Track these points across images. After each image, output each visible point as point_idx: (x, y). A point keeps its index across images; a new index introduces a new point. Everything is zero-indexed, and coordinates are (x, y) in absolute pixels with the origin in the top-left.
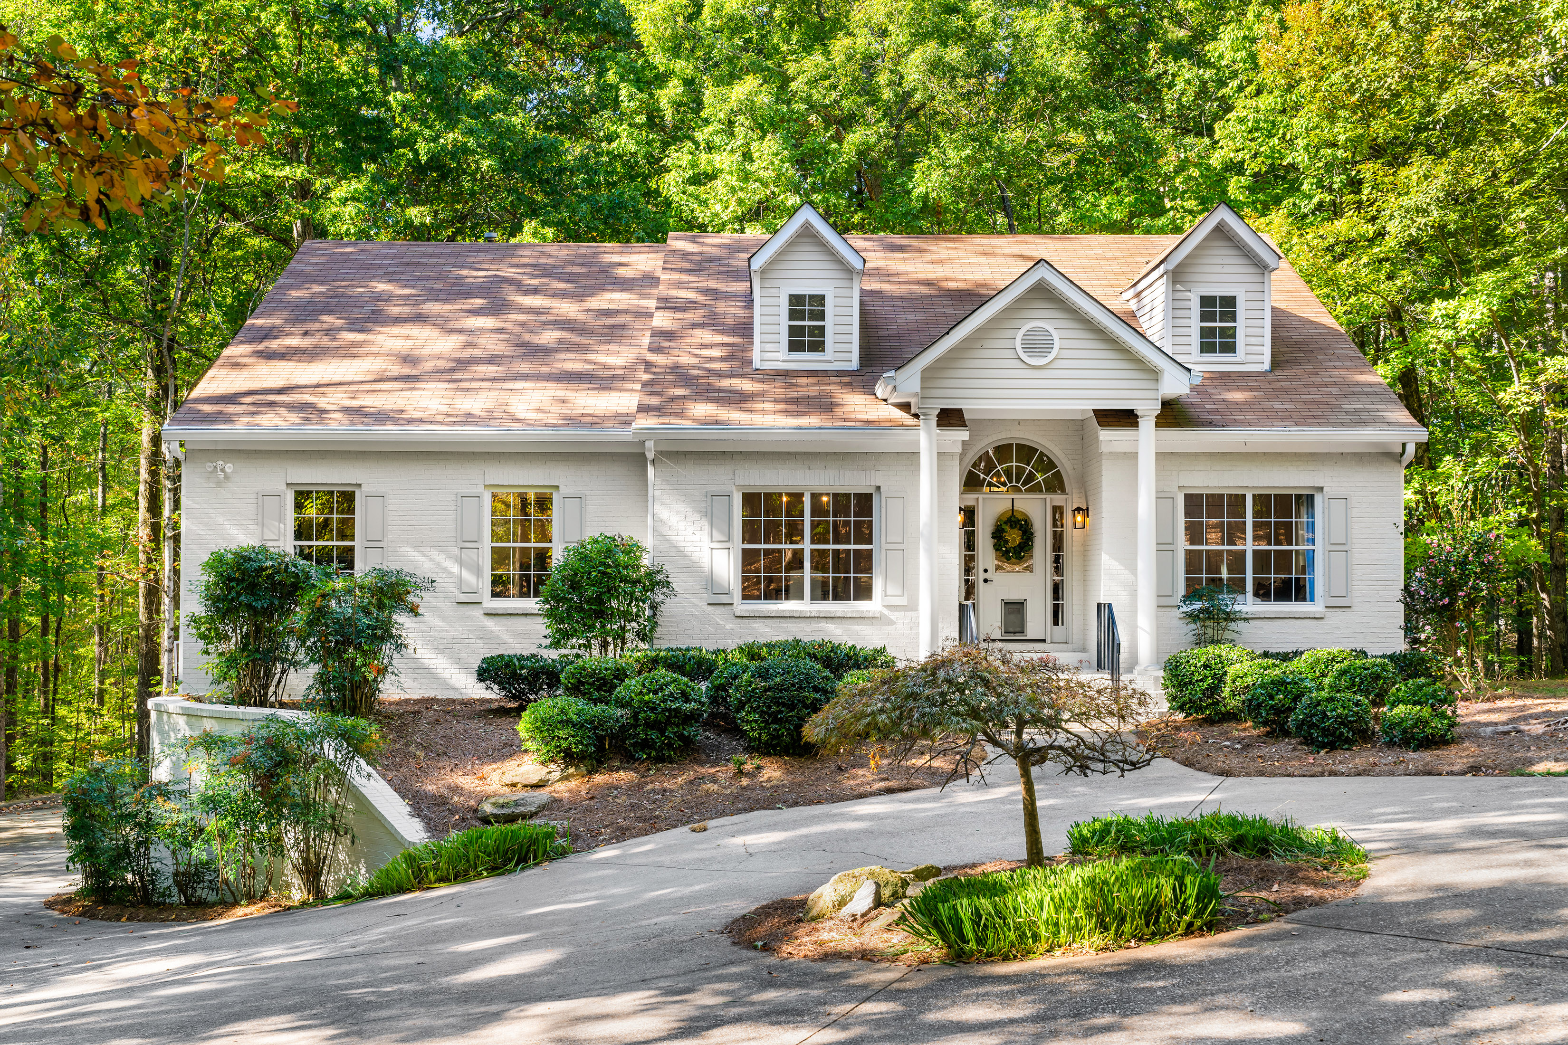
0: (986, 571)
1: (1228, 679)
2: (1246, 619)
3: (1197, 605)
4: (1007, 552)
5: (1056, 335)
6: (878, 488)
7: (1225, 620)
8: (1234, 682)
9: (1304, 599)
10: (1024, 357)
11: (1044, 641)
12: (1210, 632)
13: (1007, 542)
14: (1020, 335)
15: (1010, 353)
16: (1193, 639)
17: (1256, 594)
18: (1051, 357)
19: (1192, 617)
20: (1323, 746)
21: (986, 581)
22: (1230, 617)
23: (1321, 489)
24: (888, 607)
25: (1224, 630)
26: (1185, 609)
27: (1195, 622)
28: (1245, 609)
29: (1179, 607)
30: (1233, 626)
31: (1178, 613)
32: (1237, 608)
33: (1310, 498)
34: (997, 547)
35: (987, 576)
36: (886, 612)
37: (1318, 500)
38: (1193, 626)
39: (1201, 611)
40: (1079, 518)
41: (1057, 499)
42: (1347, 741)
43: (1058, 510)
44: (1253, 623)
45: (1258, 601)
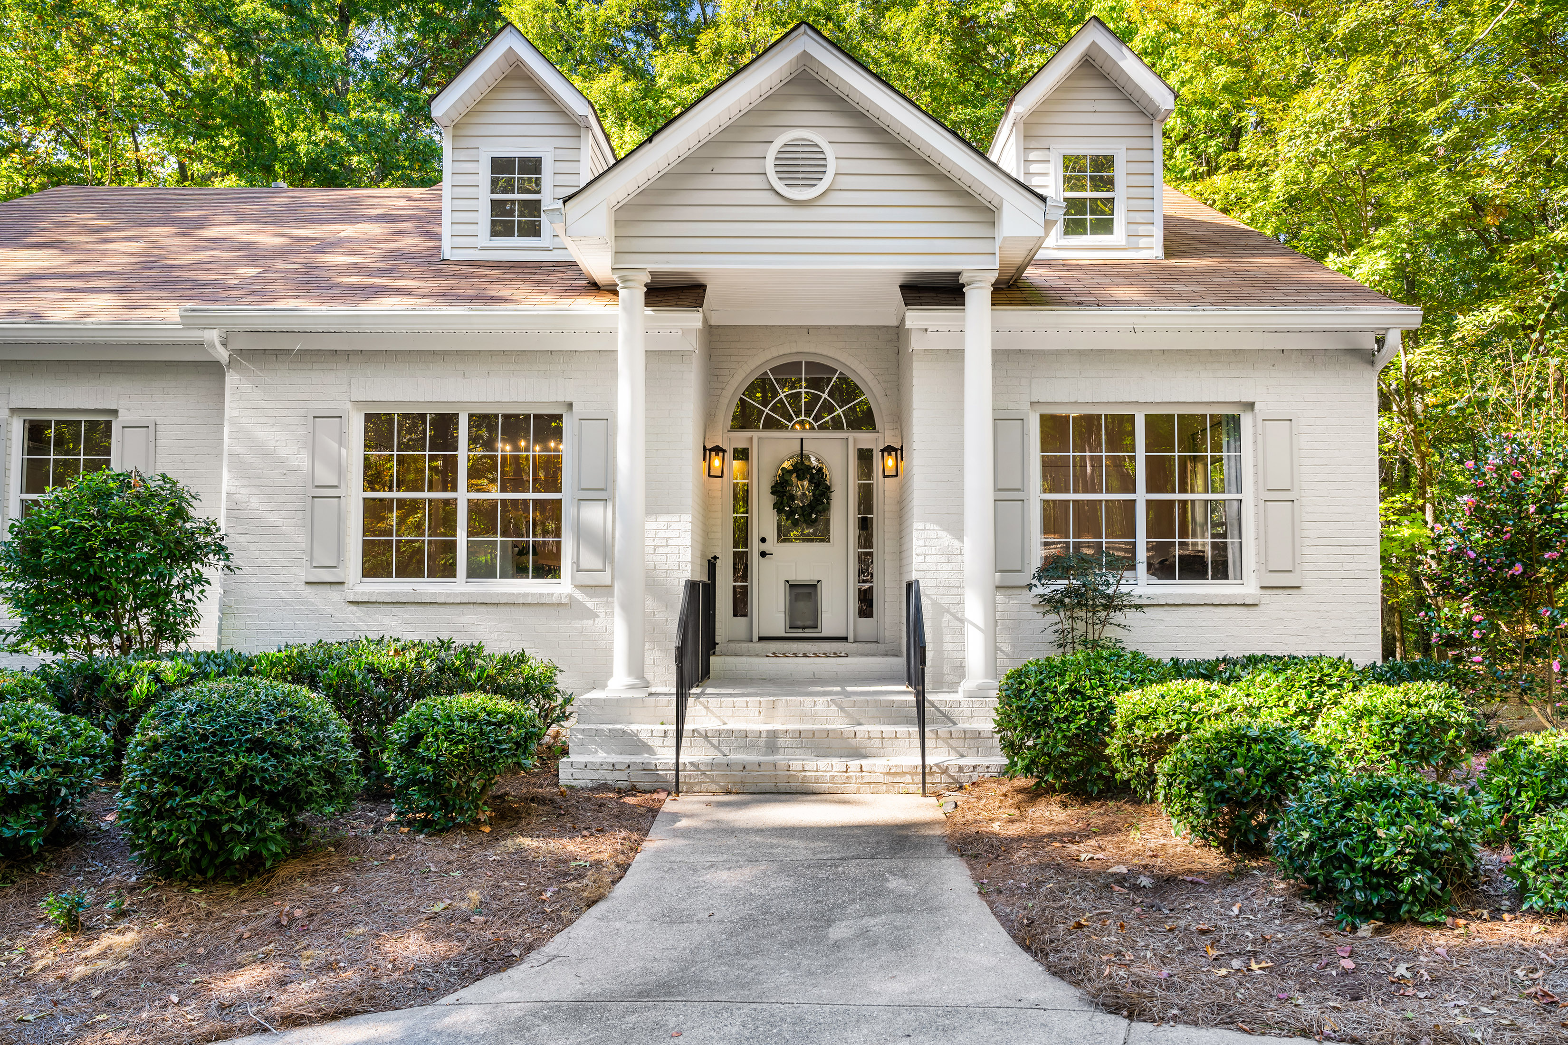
0: (763, 540)
1: (1118, 720)
2: (1138, 607)
3: (1061, 584)
4: (792, 513)
5: (830, 152)
6: (570, 405)
7: (1106, 607)
8: (1130, 726)
9: (1226, 577)
10: (779, 186)
11: (845, 639)
12: (1080, 626)
13: (792, 498)
14: (772, 152)
15: (757, 182)
16: (1054, 637)
17: (1151, 568)
18: (822, 187)
19: (1053, 603)
20: (1366, 912)
21: (763, 554)
22: (1112, 604)
23: (1251, 406)
24: (581, 587)
25: (1104, 623)
26: (1040, 590)
27: (1056, 610)
28: (1137, 591)
29: (1030, 587)
30: (1118, 617)
31: (1030, 597)
32: (1124, 589)
33: (1234, 422)
34: (778, 507)
35: (764, 547)
36: (579, 595)
37: (1247, 422)
38: (1053, 617)
39: (1069, 592)
40: (890, 462)
41: (865, 439)
42: (1432, 902)
43: (865, 457)
44: (1150, 613)
45: (1155, 580)
